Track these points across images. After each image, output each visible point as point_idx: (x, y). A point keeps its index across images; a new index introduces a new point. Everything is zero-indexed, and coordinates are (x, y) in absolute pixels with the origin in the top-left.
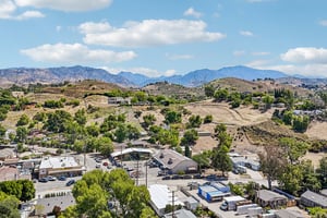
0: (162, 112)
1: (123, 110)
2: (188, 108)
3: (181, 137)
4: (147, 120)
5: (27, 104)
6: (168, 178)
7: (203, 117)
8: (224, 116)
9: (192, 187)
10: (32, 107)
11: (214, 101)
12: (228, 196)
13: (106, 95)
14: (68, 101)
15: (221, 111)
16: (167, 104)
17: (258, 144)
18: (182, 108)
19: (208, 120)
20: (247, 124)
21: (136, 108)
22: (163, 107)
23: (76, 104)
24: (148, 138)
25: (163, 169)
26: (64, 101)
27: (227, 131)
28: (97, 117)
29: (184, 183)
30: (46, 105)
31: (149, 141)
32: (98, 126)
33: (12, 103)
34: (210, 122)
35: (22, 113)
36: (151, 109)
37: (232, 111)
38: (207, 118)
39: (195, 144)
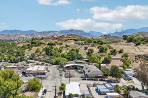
0: (98, 48)
1: (80, 46)
2: (112, 46)
4: (90, 51)
5: (41, 44)
7: (118, 50)
8: (130, 50)
9: (94, 85)
10: (43, 45)
11: (127, 42)
14: (58, 43)
15: (130, 47)
16: (102, 44)
18: (109, 46)
19: (121, 52)
20: (141, 53)
21: (85, 46)
22: (99, 45)
23: (61, 44)
24: (87, 59)
26: (57, 43)
27: (129, 58)
28: (68, 49)
30: (48, 44)
31: (86, 61)
32: (67, 54)
33: (36, 43)
35: (38, 47)
36: (93, 46)
37: (135, 47)
38: (120, 50)
39: (110, 63)
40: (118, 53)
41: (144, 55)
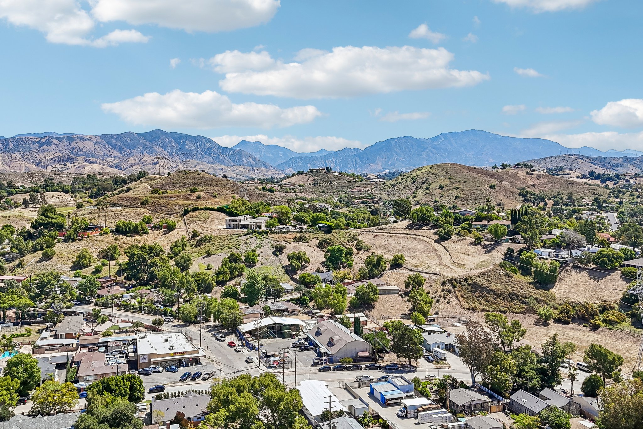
0: (320, 245)
1: (254, 242)
2: (365, 237)
3: (350, 296)
4: (295, 262)
5: (87, 228)
6: (326, 369)
7: (389, 257)
8: (423, 256)
9: (361, 383)
10: (95, 235)
11: (410, 227)
12: (410, 397)
13: (221, 210)
14: (156, 222)
15: (421, 246)
16: (329, 230)
17: (473, 309)
18: (354, 238)
19: (397, 264)
20: (459, 273)
21: (275, 239)
22: (322, 236)
23: (170, 228)
25: (320, 354)
26: (148, 221)
27: (426, 287)
28: (209, 254)
29: (350, 376)
30: (118, 231)
32: (212, 272)
34: (399, 266)
35: (78, 246)
36: (301, 239)
37: (437, 246)
38: (396, 259)
39: (373, 308)
40: (388, 266)
41: (466, 280)
